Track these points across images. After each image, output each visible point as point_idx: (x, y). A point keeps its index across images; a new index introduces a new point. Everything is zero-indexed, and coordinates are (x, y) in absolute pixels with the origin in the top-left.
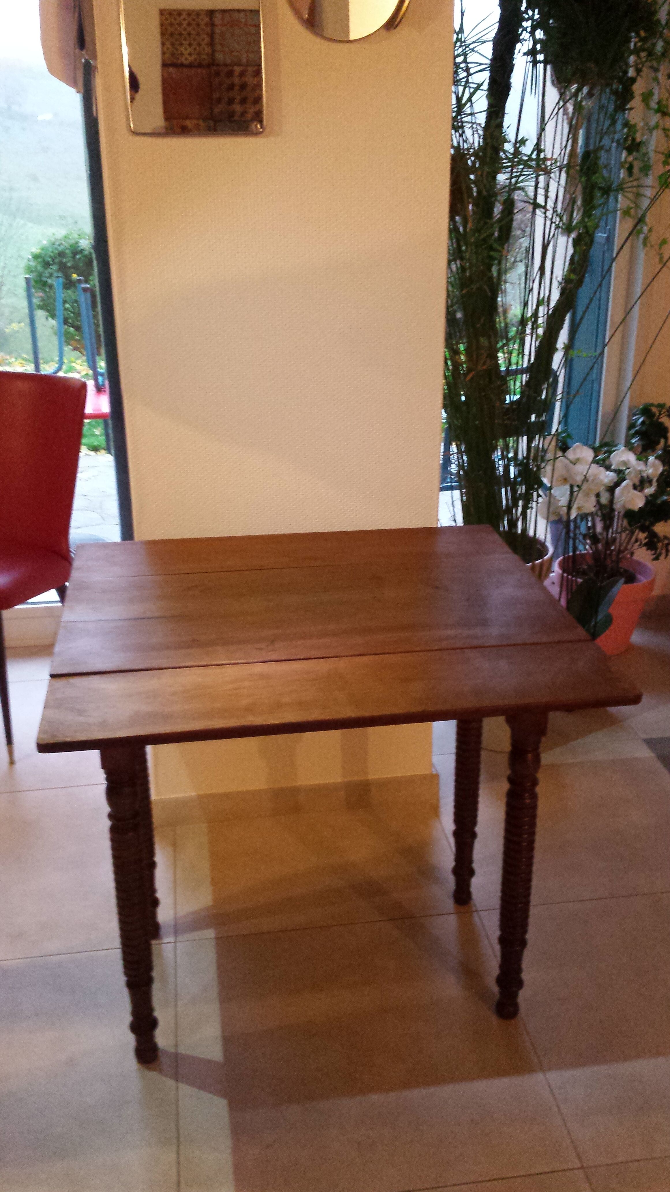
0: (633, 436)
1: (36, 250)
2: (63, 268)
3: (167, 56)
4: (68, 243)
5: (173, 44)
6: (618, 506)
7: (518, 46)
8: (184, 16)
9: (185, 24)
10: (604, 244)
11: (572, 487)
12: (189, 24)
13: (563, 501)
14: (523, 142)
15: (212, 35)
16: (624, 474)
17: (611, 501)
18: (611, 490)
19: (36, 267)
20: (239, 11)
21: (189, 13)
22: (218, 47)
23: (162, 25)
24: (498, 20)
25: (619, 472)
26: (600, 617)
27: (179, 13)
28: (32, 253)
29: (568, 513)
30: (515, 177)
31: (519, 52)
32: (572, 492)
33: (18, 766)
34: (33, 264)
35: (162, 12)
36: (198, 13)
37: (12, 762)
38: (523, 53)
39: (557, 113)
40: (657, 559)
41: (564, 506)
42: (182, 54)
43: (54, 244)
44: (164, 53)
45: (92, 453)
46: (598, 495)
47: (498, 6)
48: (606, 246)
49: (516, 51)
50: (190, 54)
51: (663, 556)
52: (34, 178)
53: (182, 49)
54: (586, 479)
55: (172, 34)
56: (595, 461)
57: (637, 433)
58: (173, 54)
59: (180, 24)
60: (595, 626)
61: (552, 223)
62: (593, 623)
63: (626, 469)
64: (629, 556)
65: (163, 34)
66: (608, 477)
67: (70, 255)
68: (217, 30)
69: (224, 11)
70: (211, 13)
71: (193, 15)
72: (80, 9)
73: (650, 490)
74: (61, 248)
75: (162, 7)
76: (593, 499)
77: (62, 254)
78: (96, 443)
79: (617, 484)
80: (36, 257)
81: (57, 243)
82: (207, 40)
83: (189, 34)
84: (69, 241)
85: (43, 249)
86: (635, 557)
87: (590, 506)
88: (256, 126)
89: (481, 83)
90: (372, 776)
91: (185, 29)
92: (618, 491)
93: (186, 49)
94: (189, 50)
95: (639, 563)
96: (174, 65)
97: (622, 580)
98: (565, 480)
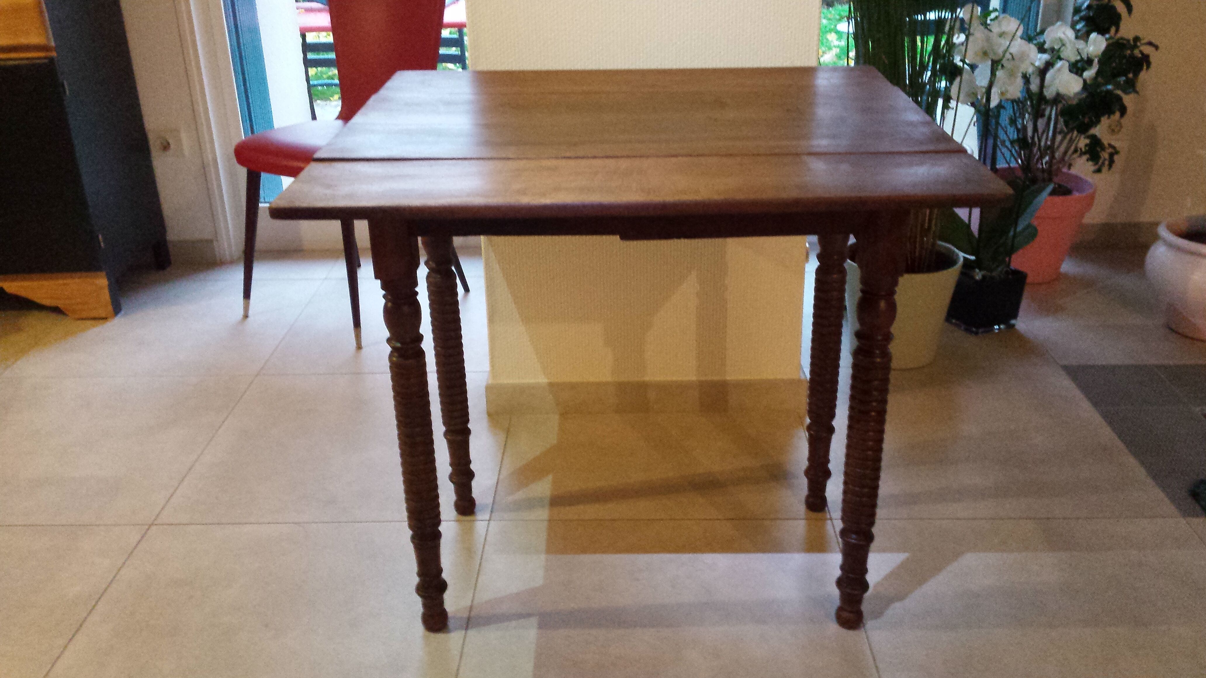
0: (1077, 22)
6: (1050, 92)
11: (993, 63)
16: (1059, 54)
17: (1042, 85)
25: (1053, 52)
26: (1021, 227)
29: (988, 99)
33: (364, 350)
37: (359, 347)
40: (1099, 171)
46: (1027, 80)
51: (1105, 169)
57: (1082, 19)
60: (1014, 237)
62: (1011, 234)
63: (1062, 48)
64: (1065, 169)
66: (1040, 59)
73: (1089, 74)
76: (1019, 82)
86: (1074, 171)
87: (1016, 91)
90: (731, 377)
92: (1050, 72)
95: (1076, 177)
97: (1049, 191)
98: (985, 53)
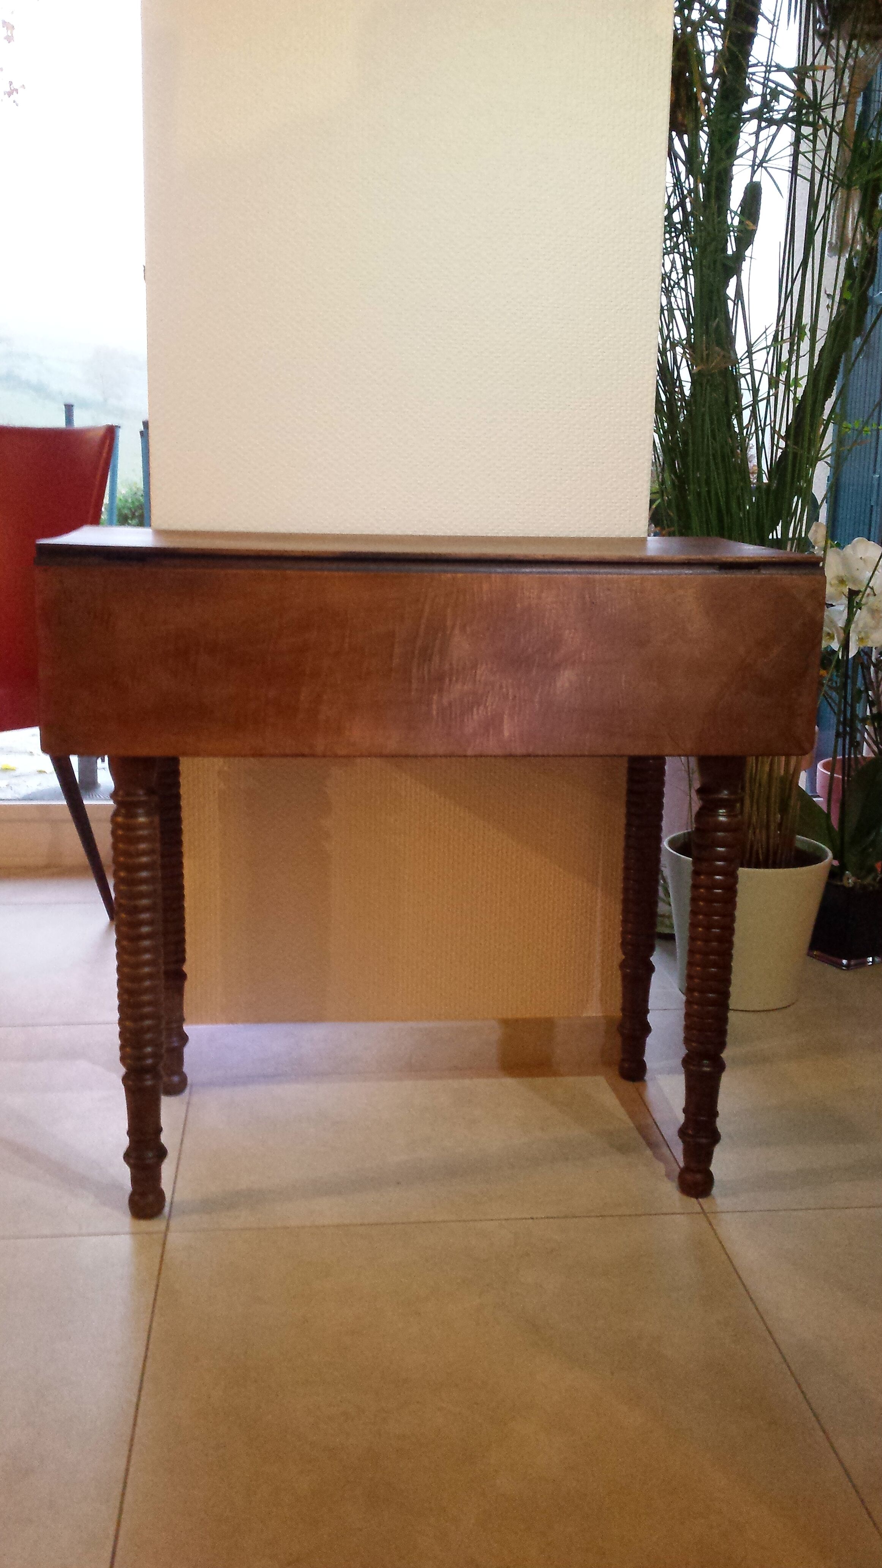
98: (842, 581)
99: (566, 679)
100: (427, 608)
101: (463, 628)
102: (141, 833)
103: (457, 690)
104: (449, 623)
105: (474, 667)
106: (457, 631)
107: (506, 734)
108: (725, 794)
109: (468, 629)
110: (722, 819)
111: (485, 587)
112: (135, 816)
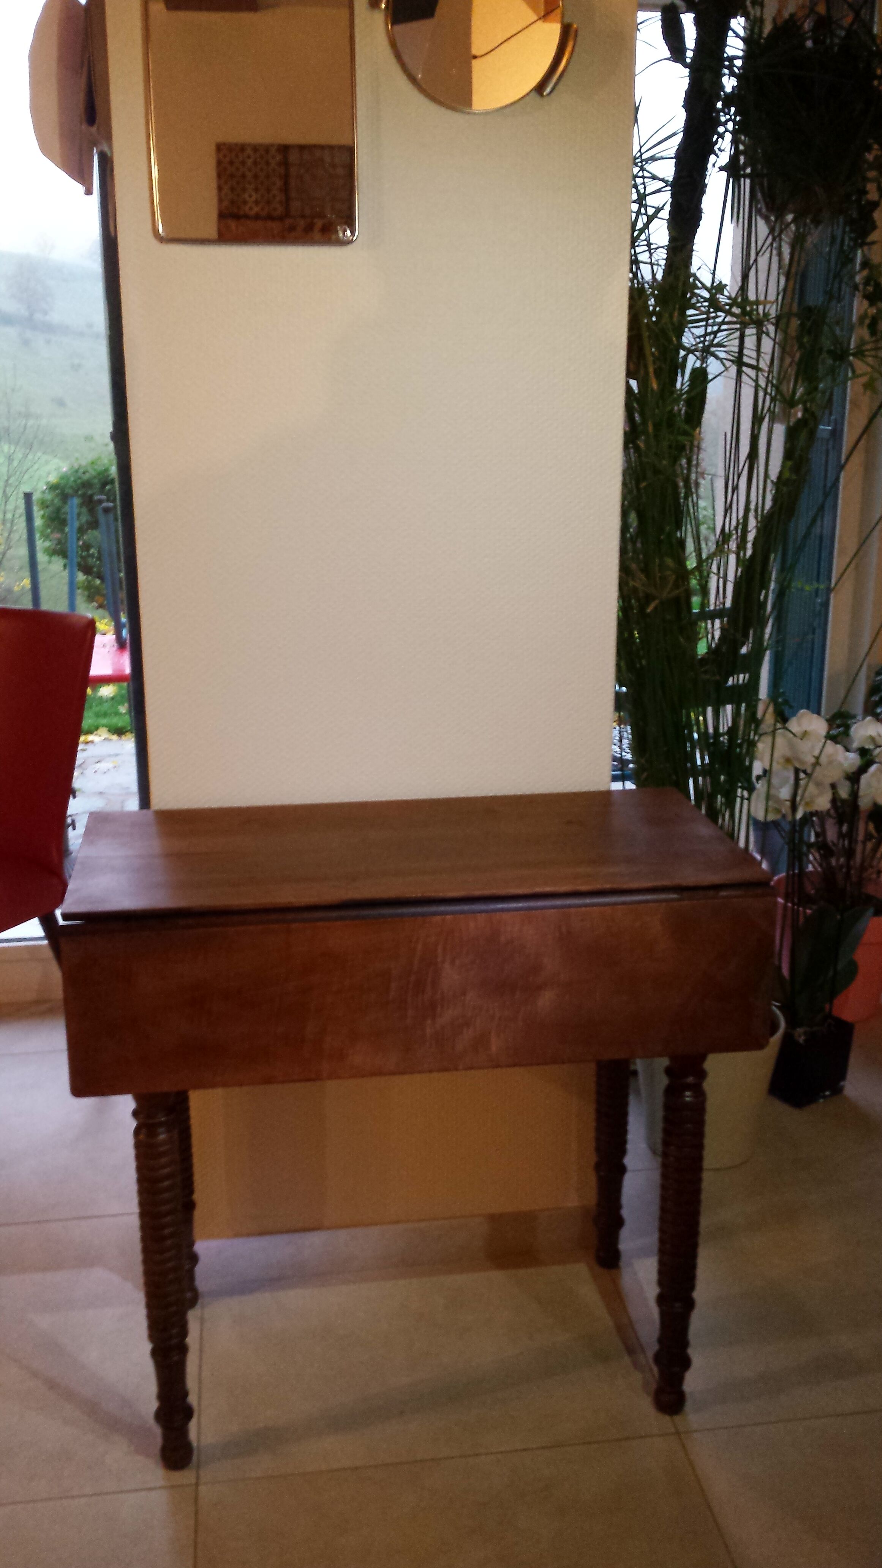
1: (53, 478)
2: (89, 503)
3: (226, 203)
4: (95, 470)
5: (232, 189)
6: (864, 803)
7: (712, 158)
8: (249, 151)
9: (249, 162)
10: (828, 440)
11: (797, 771)
12: (255, 163)
13: (785, 793)
14: (720, 288)
15: (286, 178)
16: (871, 755)
17: (855, 795)
18: (854, 778)
19: (53, 500)
20: (322, 147)
21: (255, 148)
22: (293, 194)
23: (219, 163)
24: (683, 126)
25: (863, 752)
26: (840, 966)
27: (242, 148)
28: (48, 483)
29: (793, 811)
30: (710, 334)
31: (714, 165)
32: (797, 780)
34: (49, 497)
35: (219, 147)
36: (267, 148)
38: (719, 168)
39: (771, 244)
41: (786, 800)
42: (245, 202)
43: (77, 471)
44: (220, 201)
45: (115, 737)
46: (833, 786)
47: (683, 108)
48: (831, 443)
49: (710, 166)
50: (257, 202)
52: (61, 403)
53: (246, 196)
54: (817, 763)
55: (232, 176)
56: (829, 737)
58: (232, 202)
59: (243, 163)
60: (834, 977)
61: (766, 393)
62: (831, 973)
63: (875, 748)
64: (874, 876)
65: (219, 176)
66: (851, 760)
67: (98, 486)
68: (293, 171)
69: (302, 148)
70: (284, 149)
71: (262, 151)
72: (89, 67)
74: (86, 477)
75: (221, 139)
76: (827, 792)
77: (87, 484)
78: (120, 724)
79: (863, 769)
80: (52, 487)
81: (81, 471)
82: (279, 183)
83: (256, 176)
84: (96, 467)
85: (62, 478)
87: (823, 803)
88: (345, 231)
89: (660, 206)
91: (250, 170)
92: (864, 779)
93: (250, 196)
94: (254, 196)
96: (237, 217)
97: (871, 911)
98: (788, 760)
99: (546, 1000)
100: (420, 947)
101: (453, 962)
102: (162, 1149)
103: (448, 1015)
104: (439, 959)
105: (464, 994)
106: (447, 966)
107: (494, 1048)
108: (690, 1080)
109: (457, 962)
110: (687, 1099)
111: (472, 925)
112: (156, 1135)
